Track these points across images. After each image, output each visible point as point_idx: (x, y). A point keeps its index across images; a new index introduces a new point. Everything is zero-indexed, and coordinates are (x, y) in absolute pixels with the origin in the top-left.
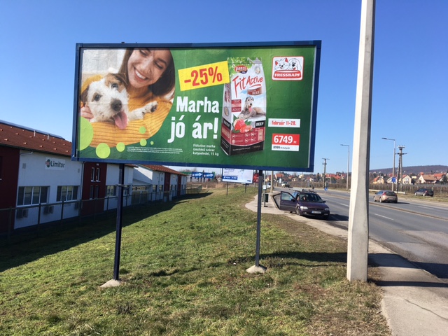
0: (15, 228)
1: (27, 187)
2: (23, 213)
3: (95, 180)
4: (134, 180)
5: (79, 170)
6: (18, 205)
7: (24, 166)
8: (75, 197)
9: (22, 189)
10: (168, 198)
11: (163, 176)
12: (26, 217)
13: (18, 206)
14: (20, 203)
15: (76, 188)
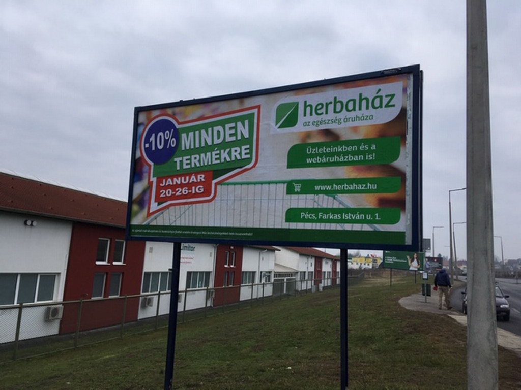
0: (139, 318)
1: (154, 273)
2: (147, 302)
3: (229, 265)
4: (276, 264)
5: (211, 253)
6: (143, 292)
7: (151, 249)
8: (207, 284)
9: (148, 274)
10: (318, 288)
11: (313, 261)
12: (151, 306)
13: (142, 294)
14: (146, 290)
15: (208, 273)
